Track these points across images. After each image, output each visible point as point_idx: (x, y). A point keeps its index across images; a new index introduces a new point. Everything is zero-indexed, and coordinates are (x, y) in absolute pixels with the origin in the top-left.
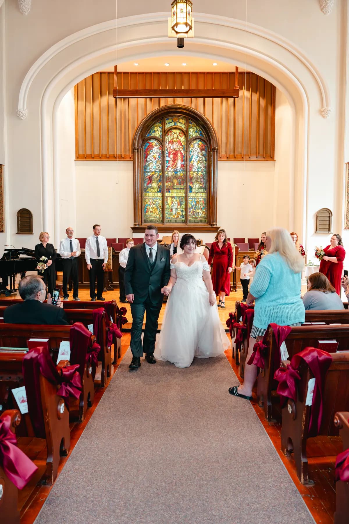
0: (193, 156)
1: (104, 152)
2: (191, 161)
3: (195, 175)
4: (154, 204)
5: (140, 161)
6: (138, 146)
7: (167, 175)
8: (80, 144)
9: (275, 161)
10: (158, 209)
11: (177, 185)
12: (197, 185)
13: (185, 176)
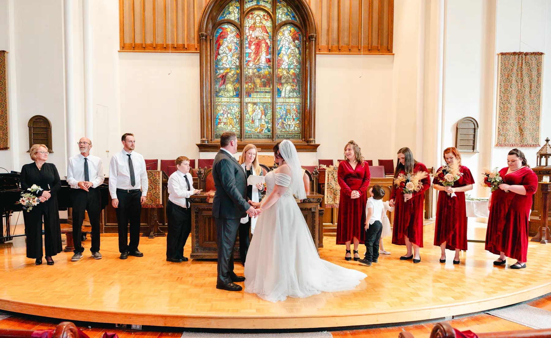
0: (282, 47)
1: (159, 41)
2: (279, 54)
3: (285, 73)
4: (228, 113)
5: (209, 53)
6: (206, 32)
7: (247, 72)
8: (127, 28)
9: (394, 54)
10: (235, 120)
11: (260, 87)
12: (289, 88)
13: (272, 74)
